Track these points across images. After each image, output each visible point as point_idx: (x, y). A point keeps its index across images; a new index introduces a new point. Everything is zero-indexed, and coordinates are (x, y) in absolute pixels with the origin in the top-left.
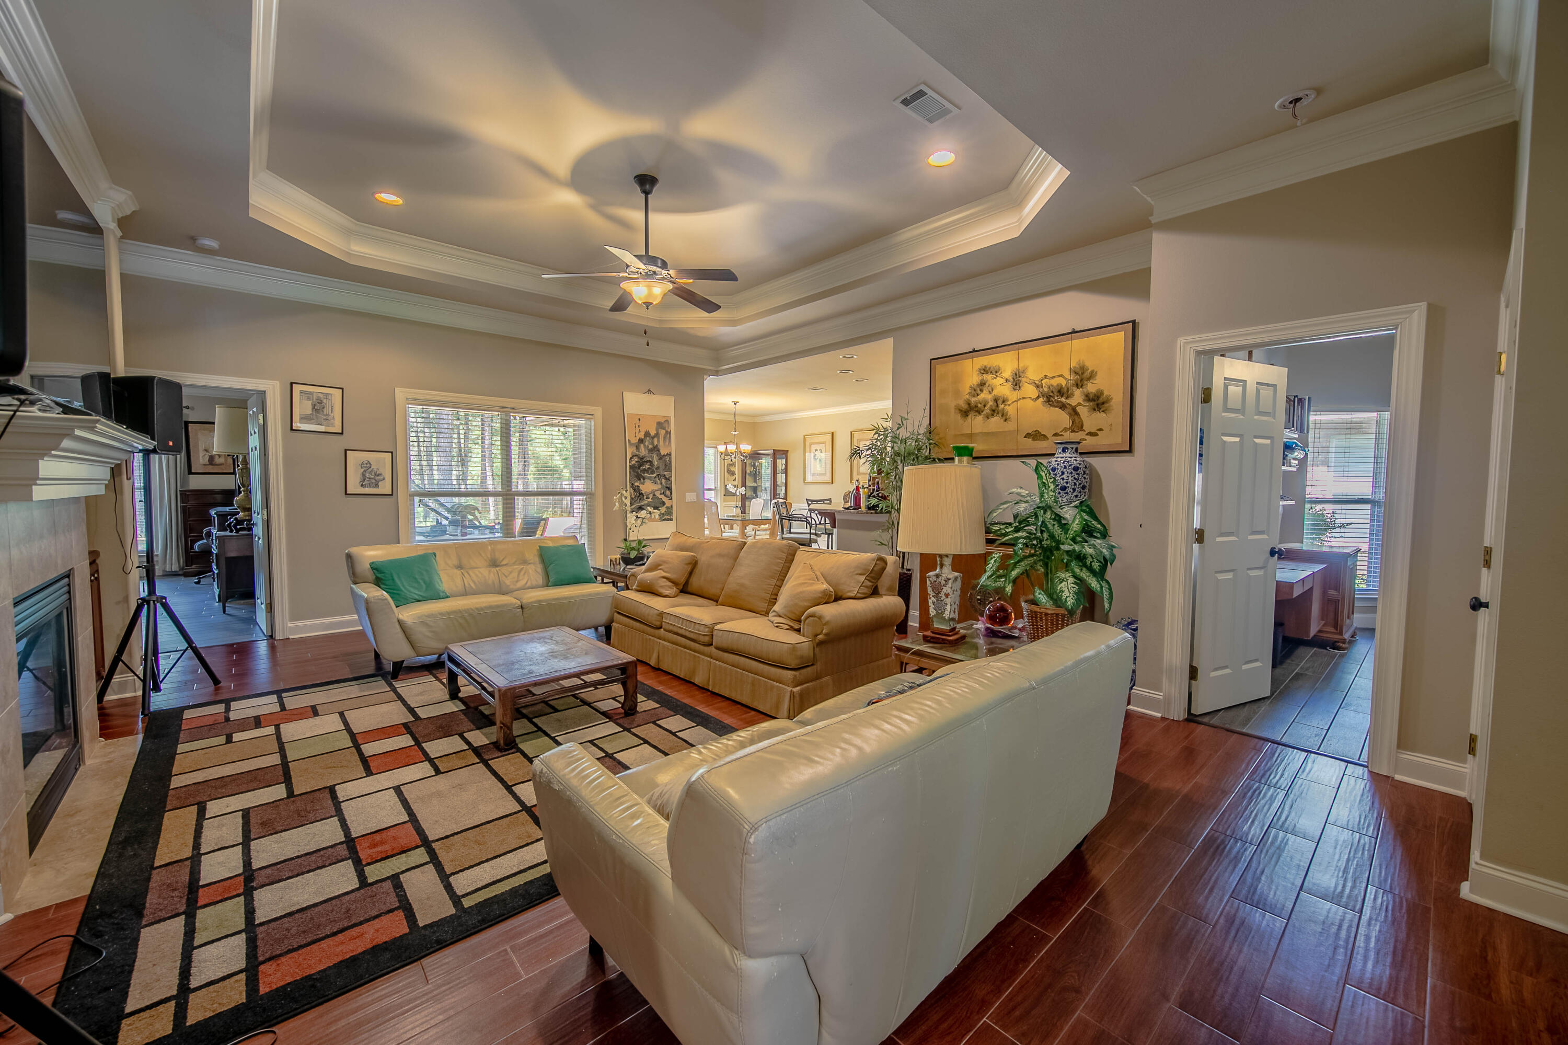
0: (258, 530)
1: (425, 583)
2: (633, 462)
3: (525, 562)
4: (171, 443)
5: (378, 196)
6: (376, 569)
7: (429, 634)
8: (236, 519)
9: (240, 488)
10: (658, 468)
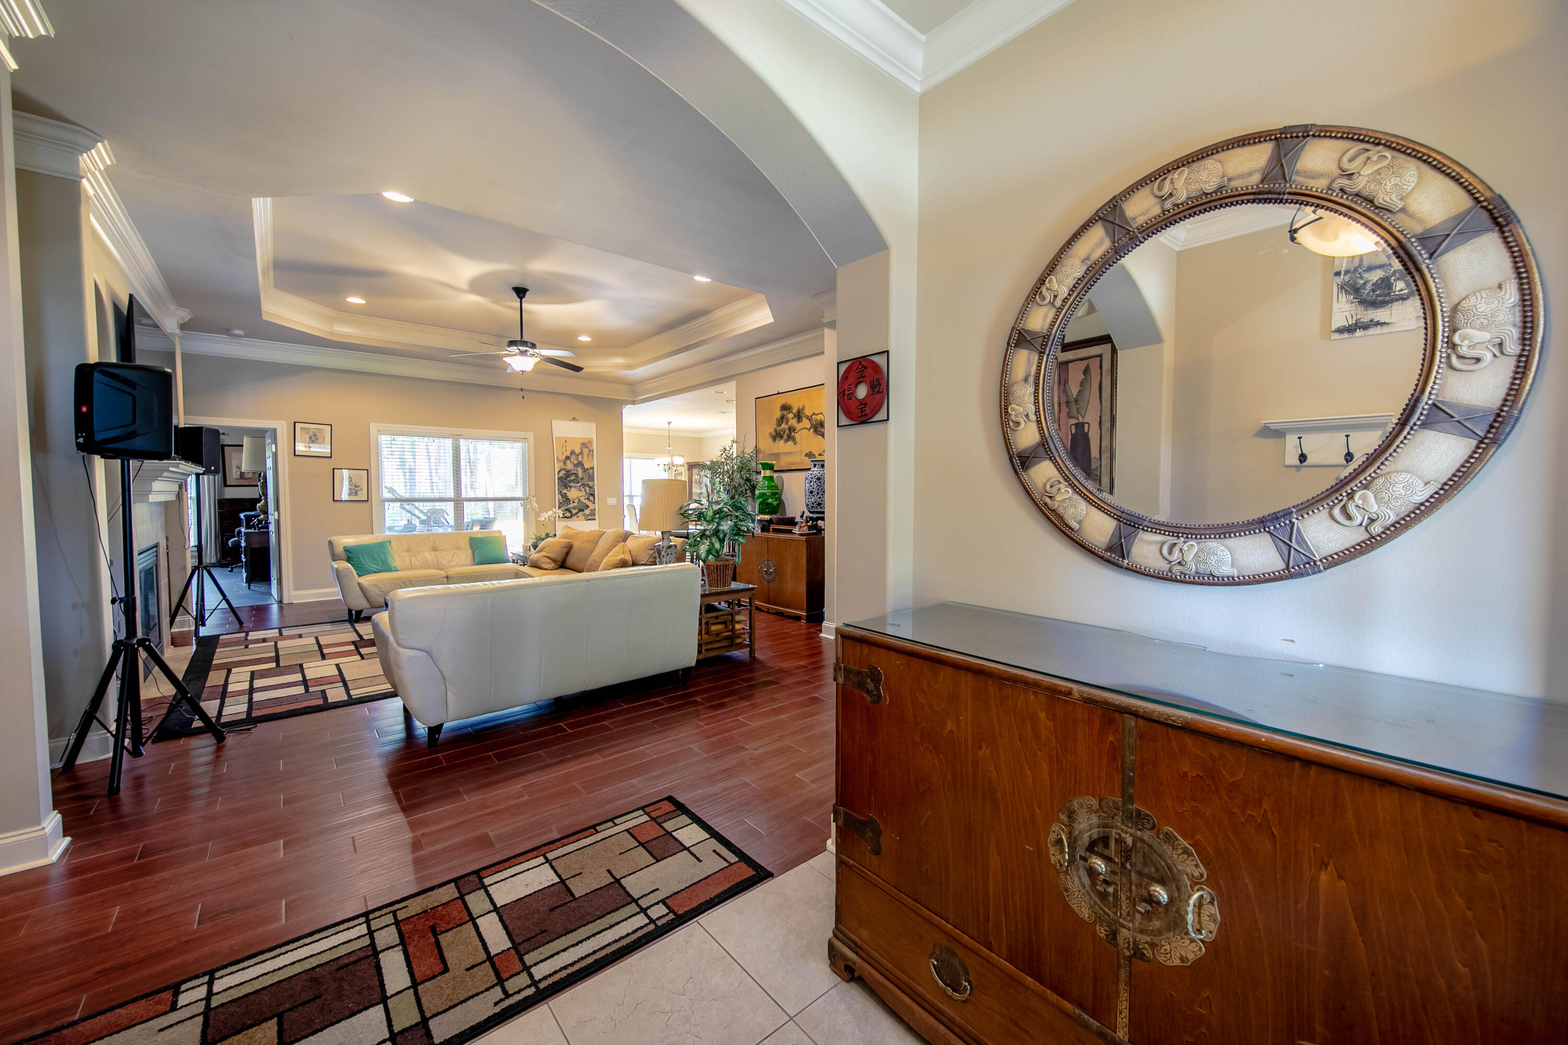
0: (272, 528)
1: (382, 561)
2: (561, 475)
3: (458, 548)
4: (213, 468)
5: (348, 299)
6: (348, 551)
7: (380, 593)
8: (258, 520)
9: (261, 497)
10: (582, 479)
